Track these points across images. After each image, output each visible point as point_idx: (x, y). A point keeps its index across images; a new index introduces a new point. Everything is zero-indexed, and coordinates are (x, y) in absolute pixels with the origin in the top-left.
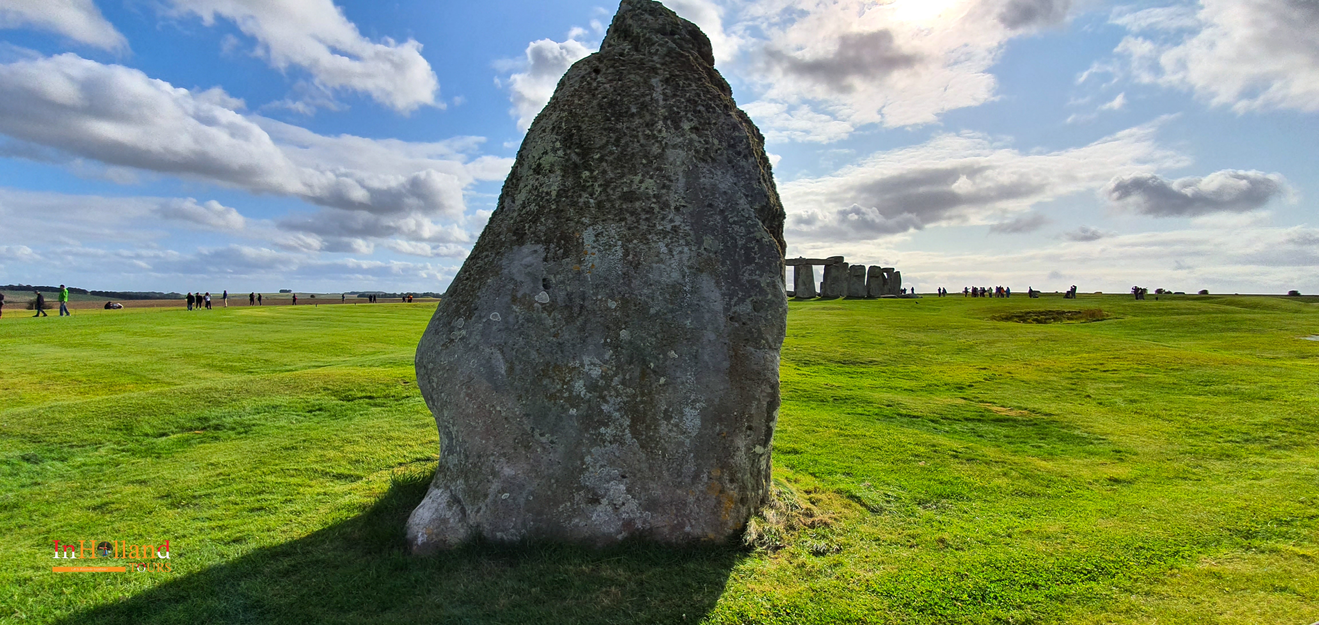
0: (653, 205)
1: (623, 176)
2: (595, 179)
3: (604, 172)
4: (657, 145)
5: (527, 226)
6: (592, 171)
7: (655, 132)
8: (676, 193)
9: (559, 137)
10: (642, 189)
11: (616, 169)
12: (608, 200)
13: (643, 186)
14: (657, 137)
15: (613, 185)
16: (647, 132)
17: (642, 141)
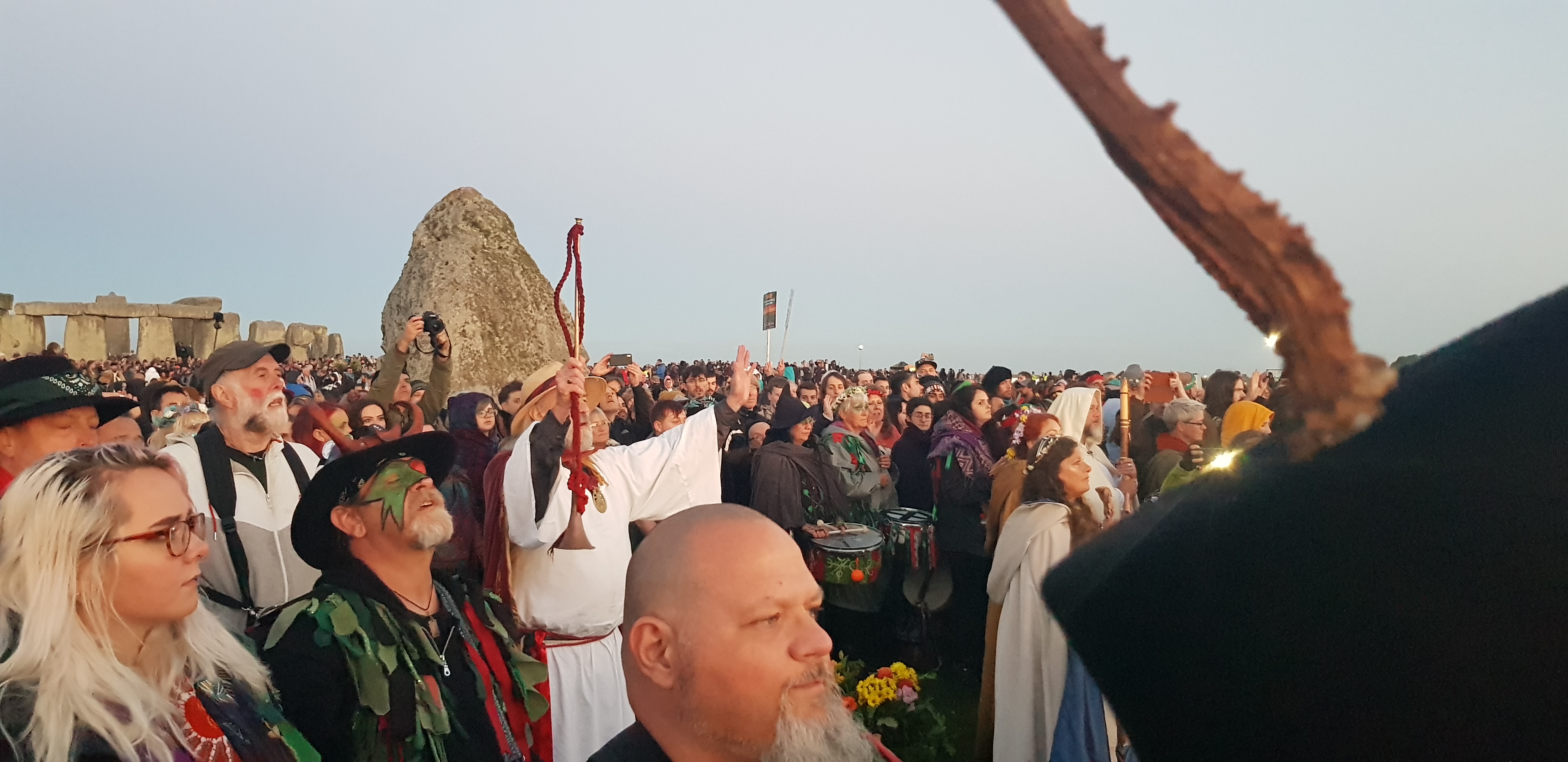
0: (536, 360)
1: (517, 342)
2: (502, 343)
3: (507, 338)
5: (471, 373)
6: (500, 338)
7: (529, 312)
8: (546, 352)
9: (474, 313)
11: (514, 336)
12: (512, 356)
13: (529, 347)
14: (531, 316)
15: (514, 347)
16: (525, 312)
17: (524, 319)
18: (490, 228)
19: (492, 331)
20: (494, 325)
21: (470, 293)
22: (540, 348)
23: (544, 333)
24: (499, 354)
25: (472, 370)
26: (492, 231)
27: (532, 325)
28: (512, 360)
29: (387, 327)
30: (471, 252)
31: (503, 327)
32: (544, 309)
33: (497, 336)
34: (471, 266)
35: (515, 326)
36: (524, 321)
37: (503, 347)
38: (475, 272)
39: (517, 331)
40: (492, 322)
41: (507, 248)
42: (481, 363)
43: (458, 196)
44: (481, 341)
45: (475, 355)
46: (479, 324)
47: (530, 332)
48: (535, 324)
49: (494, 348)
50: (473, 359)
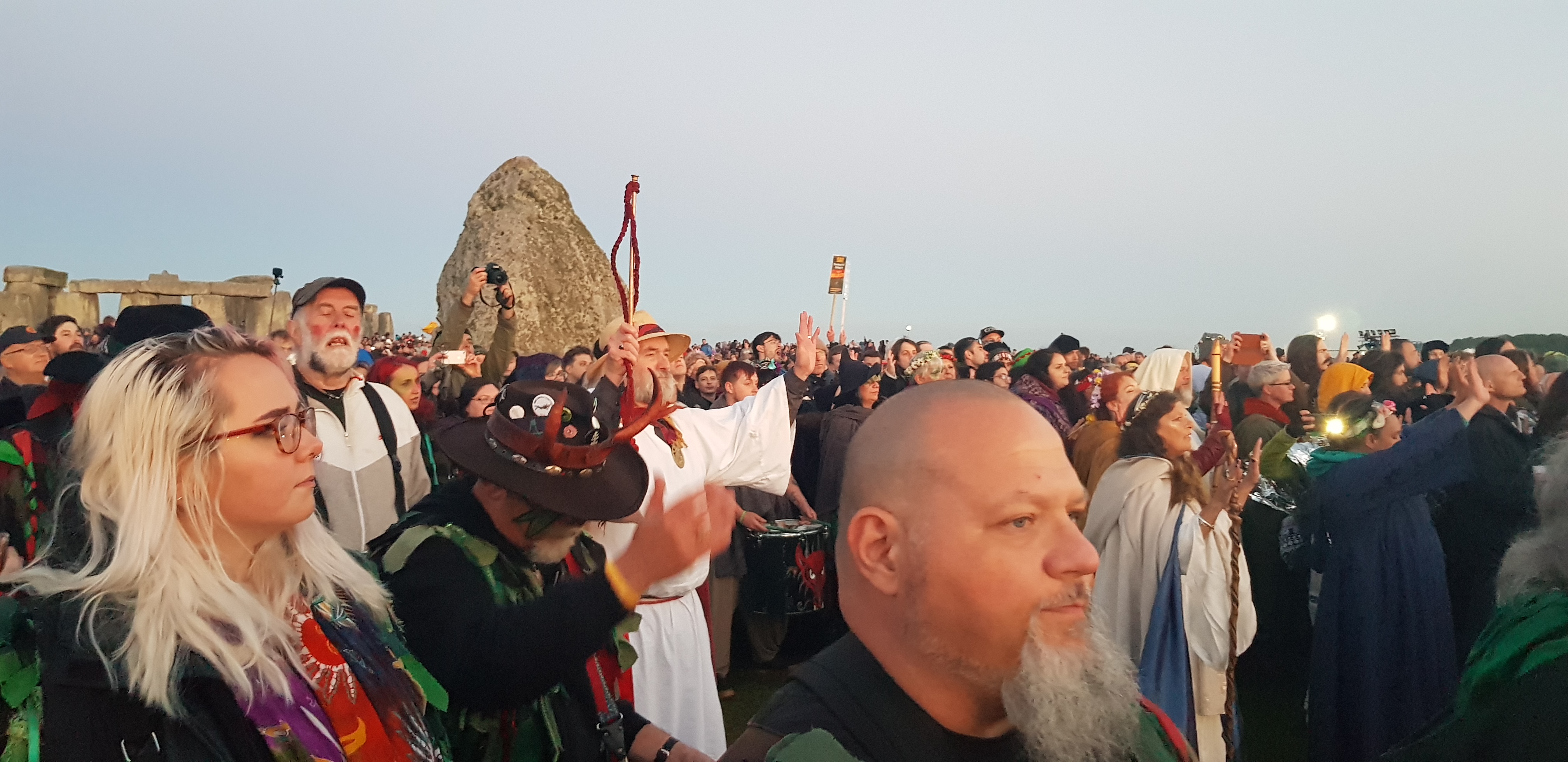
1: (573, 314)
3: (563, 310)
4: (587, 292)
5: (528, 344)
6: (556, 308)
7: (585, 283)
9: (531, 283)
10: (585, 322)
11: (570, 307)
12: (569, 328)
13: (585, 319)
15: (570, 319)
16: (581, 283)
17: (580, 290)
18: (545, 198)
19: (548, 302)
20: (550, 296)
21: (526, 263)
22: (596, 320)
23: (600, 304)
24: (555, 325)
25: (528, 341)
26: (548, 201)
27: (588, 296)
28: (568, 331)
29: (442, 298)
30: (527, 222)
31: (558, 299)
32: (599, 280)
33: (553, 306)
34: (526, 236)
35: (571, 298)
36: (580, 292)
37: (559, 319)
38: (531, 242)
39: (572, 302)
40: (548, 292)
41: (562, 218)
42: (537, 335)
43: (514, 165)
44: (537, 312)
45: (531, 326)
46: (534, 295)
47: (585, 303)
48: (591, 295)
49: (549, 319)
50: (529, 330)
